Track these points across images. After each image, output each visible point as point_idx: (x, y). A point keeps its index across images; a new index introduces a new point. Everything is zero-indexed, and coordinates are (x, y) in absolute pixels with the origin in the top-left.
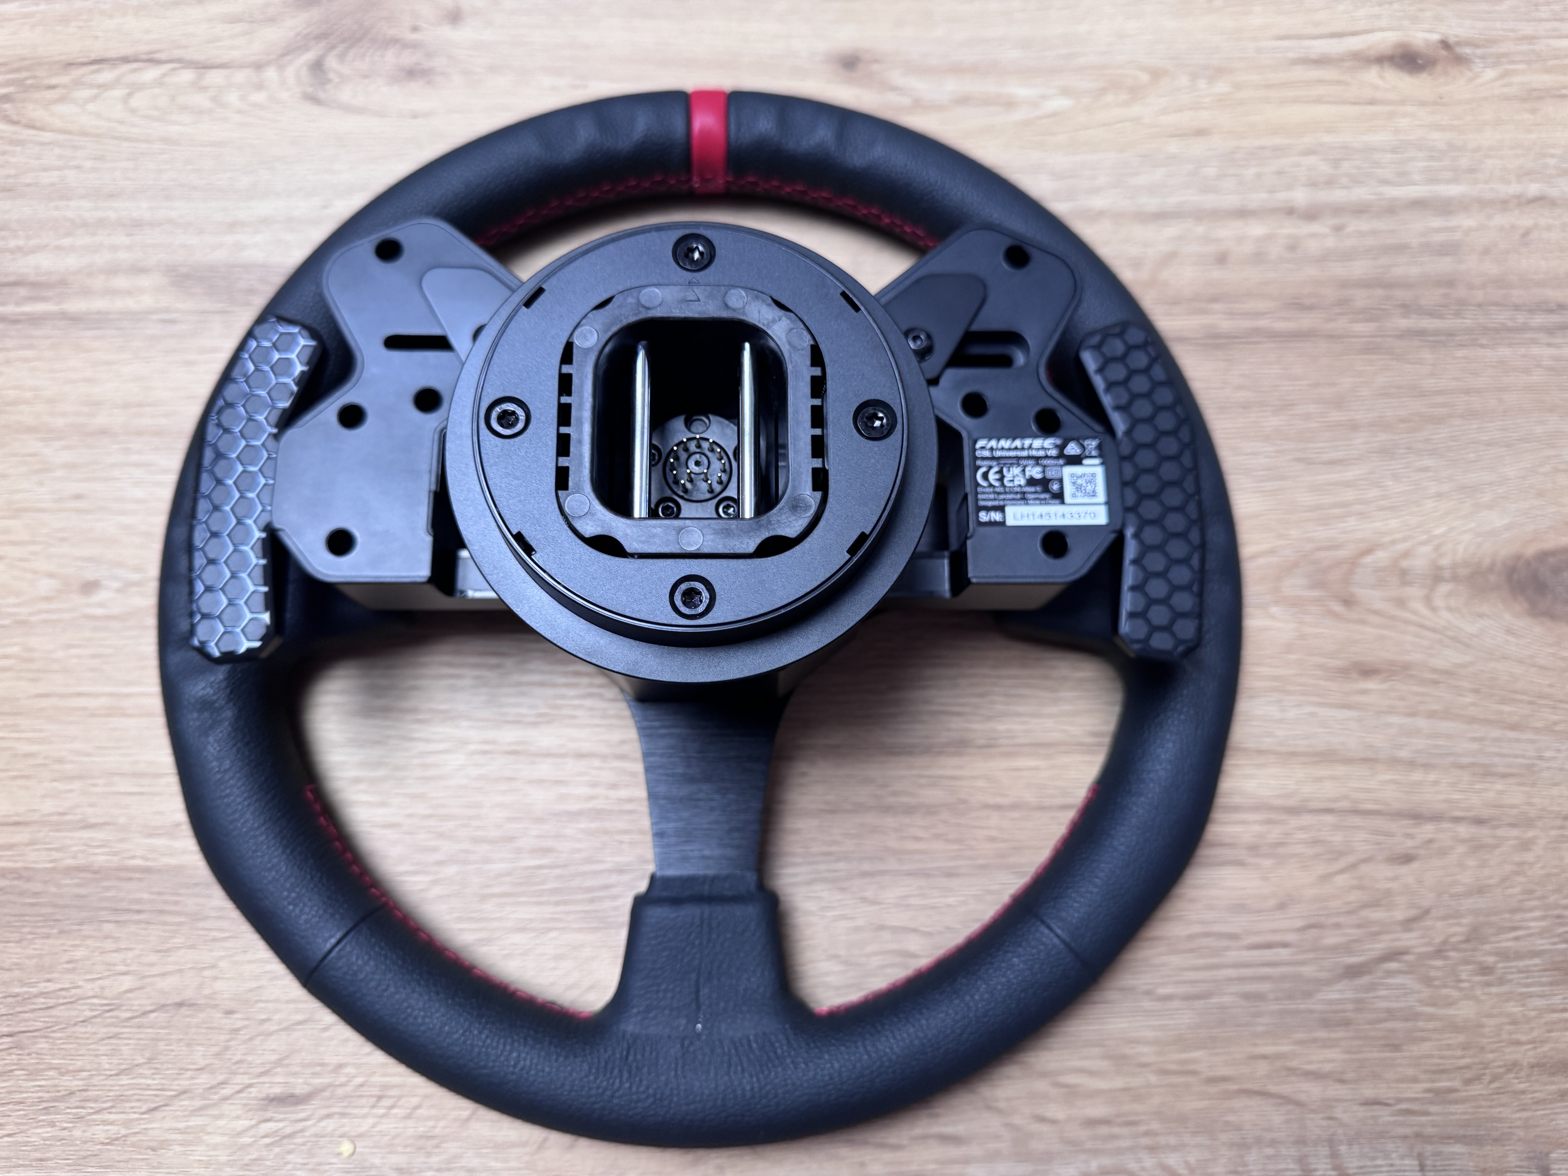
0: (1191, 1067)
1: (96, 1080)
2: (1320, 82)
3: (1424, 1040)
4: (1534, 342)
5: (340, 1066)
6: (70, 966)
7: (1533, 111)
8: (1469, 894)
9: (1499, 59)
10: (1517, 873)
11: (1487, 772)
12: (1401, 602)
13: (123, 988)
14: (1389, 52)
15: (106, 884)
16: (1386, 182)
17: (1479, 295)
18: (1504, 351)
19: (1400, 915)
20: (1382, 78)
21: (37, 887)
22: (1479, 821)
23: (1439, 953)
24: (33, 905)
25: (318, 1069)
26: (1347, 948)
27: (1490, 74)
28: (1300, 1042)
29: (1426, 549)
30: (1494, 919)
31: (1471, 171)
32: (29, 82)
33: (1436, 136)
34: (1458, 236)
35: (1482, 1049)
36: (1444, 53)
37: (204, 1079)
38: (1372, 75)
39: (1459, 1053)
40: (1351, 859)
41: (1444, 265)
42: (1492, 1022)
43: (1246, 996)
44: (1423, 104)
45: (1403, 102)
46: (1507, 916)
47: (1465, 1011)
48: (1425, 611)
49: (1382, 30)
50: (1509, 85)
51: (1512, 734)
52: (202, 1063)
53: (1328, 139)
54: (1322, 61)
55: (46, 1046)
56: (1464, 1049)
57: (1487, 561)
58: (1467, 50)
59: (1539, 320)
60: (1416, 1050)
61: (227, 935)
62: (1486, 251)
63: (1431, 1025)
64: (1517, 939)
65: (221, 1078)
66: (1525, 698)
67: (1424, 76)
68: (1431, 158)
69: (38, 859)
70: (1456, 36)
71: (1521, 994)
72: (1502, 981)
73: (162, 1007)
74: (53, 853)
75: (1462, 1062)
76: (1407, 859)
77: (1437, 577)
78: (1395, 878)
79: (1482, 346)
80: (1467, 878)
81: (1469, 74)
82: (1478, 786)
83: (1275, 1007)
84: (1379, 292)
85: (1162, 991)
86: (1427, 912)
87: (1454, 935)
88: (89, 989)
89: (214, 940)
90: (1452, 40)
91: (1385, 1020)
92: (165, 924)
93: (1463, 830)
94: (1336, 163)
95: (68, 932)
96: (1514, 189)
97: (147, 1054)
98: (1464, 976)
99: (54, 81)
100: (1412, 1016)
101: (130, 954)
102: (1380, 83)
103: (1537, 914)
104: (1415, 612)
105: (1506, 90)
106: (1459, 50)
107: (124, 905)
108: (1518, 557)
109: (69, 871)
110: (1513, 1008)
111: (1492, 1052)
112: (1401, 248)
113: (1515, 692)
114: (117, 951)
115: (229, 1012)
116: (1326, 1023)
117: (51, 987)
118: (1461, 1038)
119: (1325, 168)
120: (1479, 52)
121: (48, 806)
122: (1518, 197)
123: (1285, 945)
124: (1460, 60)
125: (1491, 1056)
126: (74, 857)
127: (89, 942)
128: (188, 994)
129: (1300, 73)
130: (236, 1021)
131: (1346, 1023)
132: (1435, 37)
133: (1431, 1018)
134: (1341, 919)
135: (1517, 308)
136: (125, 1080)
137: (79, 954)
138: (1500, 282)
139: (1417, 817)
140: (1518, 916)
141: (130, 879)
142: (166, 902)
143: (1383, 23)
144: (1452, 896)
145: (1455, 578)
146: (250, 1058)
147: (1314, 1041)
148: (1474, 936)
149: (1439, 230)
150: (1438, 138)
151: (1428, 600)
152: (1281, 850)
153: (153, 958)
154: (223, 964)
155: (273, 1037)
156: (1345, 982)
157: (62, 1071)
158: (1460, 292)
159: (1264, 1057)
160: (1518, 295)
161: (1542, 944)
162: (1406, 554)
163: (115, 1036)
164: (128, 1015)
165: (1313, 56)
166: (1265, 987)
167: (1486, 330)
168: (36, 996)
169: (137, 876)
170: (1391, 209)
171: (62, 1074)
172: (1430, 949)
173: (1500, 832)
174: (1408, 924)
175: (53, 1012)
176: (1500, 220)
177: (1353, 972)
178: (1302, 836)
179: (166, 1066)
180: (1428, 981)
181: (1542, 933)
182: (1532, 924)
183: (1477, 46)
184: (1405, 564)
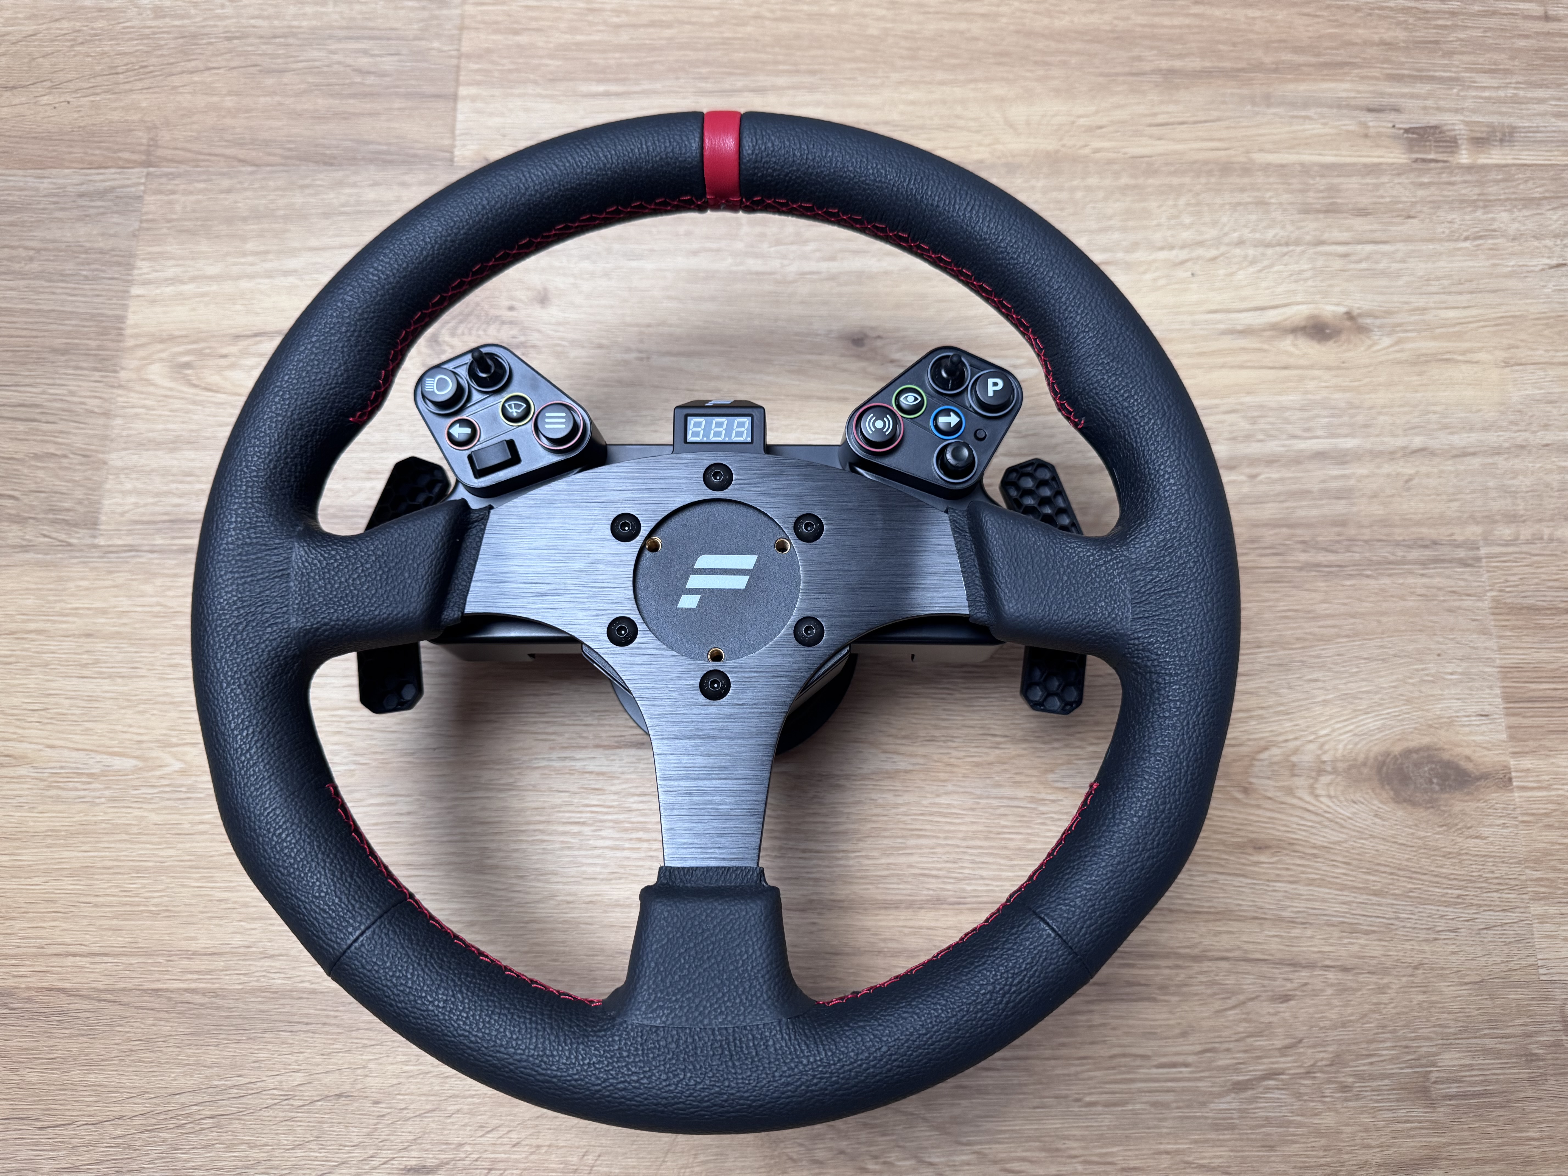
0: (1110, 1160)
1: (277, 1153)
2: (1243, 349)
3: (1294, 1142)
4: (1411, 573)
5: (461, 1145)
6: (256, 1065)
7: (1420, 374)
8: (1334, 1027)
9: (1395, 328)
10: (1374, 1012)
11: (1353, 930)
12: (1290, 791)
13: (296, 1083)
14: (1303, 324)
15: (283, 1001)
16: (1294, 437)
17: (1367, 534)
18: (1385, 581)
19: (1278, 1043)
20: (1295, 345)
21: (231, 1004)
22: (1345, 969)
23: (1308, 1073)
24: (227, 1017)
25: (444, 1147)
26: (1235, 1068)
27: (1386, 341)
28: (1196, 1142)
29: (1312, 747)
30: (1353, 1047)
31: (1366, 426)
32: (207, 351)
33: (1337, 396)
34: (1352, 482)
35: (1340, 1151)
36: (1348, 323)
37: (358, 1154)
38: (1287, 344)
39: (1321, 1154)
40: (1242, 997)
41: (1339, 508)
42: (1348, 1129)
43: (1155, 1104)
44: (1328, 368)
45: (1311, 367)
46: (1365, 1045)
47: (1328, 1120)
48: (1308, 798)
49: (1298, 304)
50: (1401, 351)
51: (1375, 899)
52: (356, 1140)
53: (1247, 399)
54: (1247, 332)
55: (240, 1126)
56: (1325, 1150)
57: (1362, 757)
58: (1368, 321)
59: (1414, 554)
60: (1289, 1150)
61: (373, 1042)
62: (1375, 496)
63: (1300, 1131)
64: (1371, 1063)
65: (371, 1152)
66: (1387, 869)
67: (1331, 343)
68: (1333, 416)
69: (231, 982)
70: (1359, 308)
71: (1373, 1108)
72: (1358, 1097)
73: (325, 1098)
74: (241, 977)
75: (1323, 1161)
76: (1286, 998)
77: (1320, 771)
78: (1276, 1014)
79: (1368, 576)
80: (1333, 1014)
81: (1369, 342)
82: (1346, 941)
83: (1177, 1113)
84: (1285, 530)
85: (1088, 1099)
86: (1300, 1041)
87: (1322, 1059)
88: (270, 1083)
89: (365, 1046)
90: (1356, 312)
91: (1263, 1126)
92: (327, 1033)
93: (1331, 976)
94: (1253, 421)
95: (254, 1039)
96: (1400, 442)
97: (315, 1133)
98: (1327, 1092)
99: (225, 351)
100: (1285, 1123)
101: (301, 1056)
102: (1292, 349)
103: (1388, 1044)
104: (1300, 799)
105: (1398, 355)
106: (1361, 321)
107: (296, 1018)
108: (1387, 754)
109: (254, 991)
110: (1366, 1119)
111: (1347, 1153)
112: (1304, 494)
113: (1379, 864)
114: (292, 1053)
115: (377, 1103)
116: (1216, 1127)
117: (243, 1080)
118: (1323, 1142)
119: (1244, 425)
120: (1378, 322)
121: (237, 940)
122: (1403, 448)
123: (1186, 1065)
124: (1362, 330)
125: (1346, 1157)
126: (257, 981)
127: (270, 1046)
128: (346, 1088)
129: (1227, 342)
130: (382, 1109)
131: (1232, 1127)
132: (1342, 310)
133: (1300, 1125)
134: (1231, 1045)
135: (1398, 544)
136: (299, 1153)
137: (263, 1055)
138: (1384, 522)
139: (1295, 965)
140: (1373, 1046)
141: (301, 998)
142: (327, 1016)
143: (1299, 298)
144: (1321, 1028)
145: (1335, 771)
146: (392, 1138)
147: (1207, 1141)
148: (1337, 1061)
149: (1336, 478)
150: (1340, 398)
151: (1312, 789)
152: (1185, 989)
153: (319, 1059)
154: (372, 1065)
155: (410, 1123)
156: (1233, 1095)
157: (251, 1146)
158: (1351, 531)
159: (1167, 1153)
160: (1399, 533)
161: (1392, 1068)
162: (1296, 751)
163: (291, 1119)
164: (300, 1103)
165: (1239, 328)
166: (1170, 1097)
167: (1371, 563)
168: (231, 1087)
169: (305, 996)
170: (1297, 460)
171: (251, 1148)
172: (1302, 1070)
173: (1361, 978)
174: (1284, 1050)
175: (244, 1100)
176: (1388, 468)
177: (1239, 1087)
178: (1203, 978)
179: (329, 1143)
180: (1298, 1096)
181: (1392, 1060)
182: (1384, 1052)
183: (1376, 317)
184: (1294, 759)
